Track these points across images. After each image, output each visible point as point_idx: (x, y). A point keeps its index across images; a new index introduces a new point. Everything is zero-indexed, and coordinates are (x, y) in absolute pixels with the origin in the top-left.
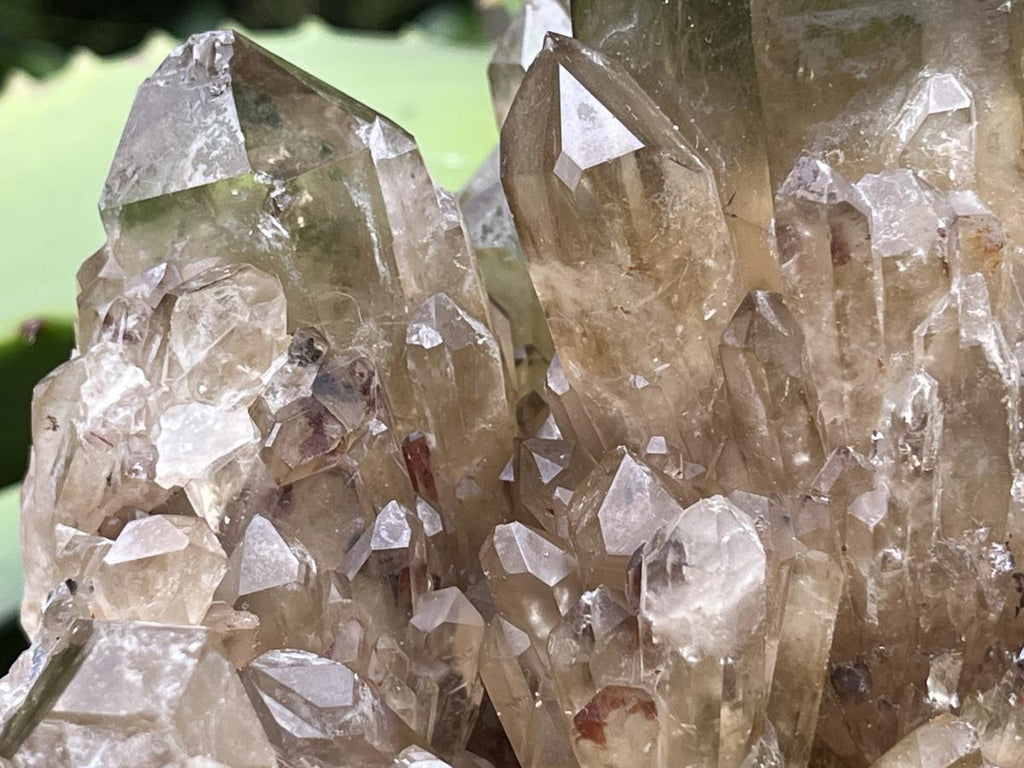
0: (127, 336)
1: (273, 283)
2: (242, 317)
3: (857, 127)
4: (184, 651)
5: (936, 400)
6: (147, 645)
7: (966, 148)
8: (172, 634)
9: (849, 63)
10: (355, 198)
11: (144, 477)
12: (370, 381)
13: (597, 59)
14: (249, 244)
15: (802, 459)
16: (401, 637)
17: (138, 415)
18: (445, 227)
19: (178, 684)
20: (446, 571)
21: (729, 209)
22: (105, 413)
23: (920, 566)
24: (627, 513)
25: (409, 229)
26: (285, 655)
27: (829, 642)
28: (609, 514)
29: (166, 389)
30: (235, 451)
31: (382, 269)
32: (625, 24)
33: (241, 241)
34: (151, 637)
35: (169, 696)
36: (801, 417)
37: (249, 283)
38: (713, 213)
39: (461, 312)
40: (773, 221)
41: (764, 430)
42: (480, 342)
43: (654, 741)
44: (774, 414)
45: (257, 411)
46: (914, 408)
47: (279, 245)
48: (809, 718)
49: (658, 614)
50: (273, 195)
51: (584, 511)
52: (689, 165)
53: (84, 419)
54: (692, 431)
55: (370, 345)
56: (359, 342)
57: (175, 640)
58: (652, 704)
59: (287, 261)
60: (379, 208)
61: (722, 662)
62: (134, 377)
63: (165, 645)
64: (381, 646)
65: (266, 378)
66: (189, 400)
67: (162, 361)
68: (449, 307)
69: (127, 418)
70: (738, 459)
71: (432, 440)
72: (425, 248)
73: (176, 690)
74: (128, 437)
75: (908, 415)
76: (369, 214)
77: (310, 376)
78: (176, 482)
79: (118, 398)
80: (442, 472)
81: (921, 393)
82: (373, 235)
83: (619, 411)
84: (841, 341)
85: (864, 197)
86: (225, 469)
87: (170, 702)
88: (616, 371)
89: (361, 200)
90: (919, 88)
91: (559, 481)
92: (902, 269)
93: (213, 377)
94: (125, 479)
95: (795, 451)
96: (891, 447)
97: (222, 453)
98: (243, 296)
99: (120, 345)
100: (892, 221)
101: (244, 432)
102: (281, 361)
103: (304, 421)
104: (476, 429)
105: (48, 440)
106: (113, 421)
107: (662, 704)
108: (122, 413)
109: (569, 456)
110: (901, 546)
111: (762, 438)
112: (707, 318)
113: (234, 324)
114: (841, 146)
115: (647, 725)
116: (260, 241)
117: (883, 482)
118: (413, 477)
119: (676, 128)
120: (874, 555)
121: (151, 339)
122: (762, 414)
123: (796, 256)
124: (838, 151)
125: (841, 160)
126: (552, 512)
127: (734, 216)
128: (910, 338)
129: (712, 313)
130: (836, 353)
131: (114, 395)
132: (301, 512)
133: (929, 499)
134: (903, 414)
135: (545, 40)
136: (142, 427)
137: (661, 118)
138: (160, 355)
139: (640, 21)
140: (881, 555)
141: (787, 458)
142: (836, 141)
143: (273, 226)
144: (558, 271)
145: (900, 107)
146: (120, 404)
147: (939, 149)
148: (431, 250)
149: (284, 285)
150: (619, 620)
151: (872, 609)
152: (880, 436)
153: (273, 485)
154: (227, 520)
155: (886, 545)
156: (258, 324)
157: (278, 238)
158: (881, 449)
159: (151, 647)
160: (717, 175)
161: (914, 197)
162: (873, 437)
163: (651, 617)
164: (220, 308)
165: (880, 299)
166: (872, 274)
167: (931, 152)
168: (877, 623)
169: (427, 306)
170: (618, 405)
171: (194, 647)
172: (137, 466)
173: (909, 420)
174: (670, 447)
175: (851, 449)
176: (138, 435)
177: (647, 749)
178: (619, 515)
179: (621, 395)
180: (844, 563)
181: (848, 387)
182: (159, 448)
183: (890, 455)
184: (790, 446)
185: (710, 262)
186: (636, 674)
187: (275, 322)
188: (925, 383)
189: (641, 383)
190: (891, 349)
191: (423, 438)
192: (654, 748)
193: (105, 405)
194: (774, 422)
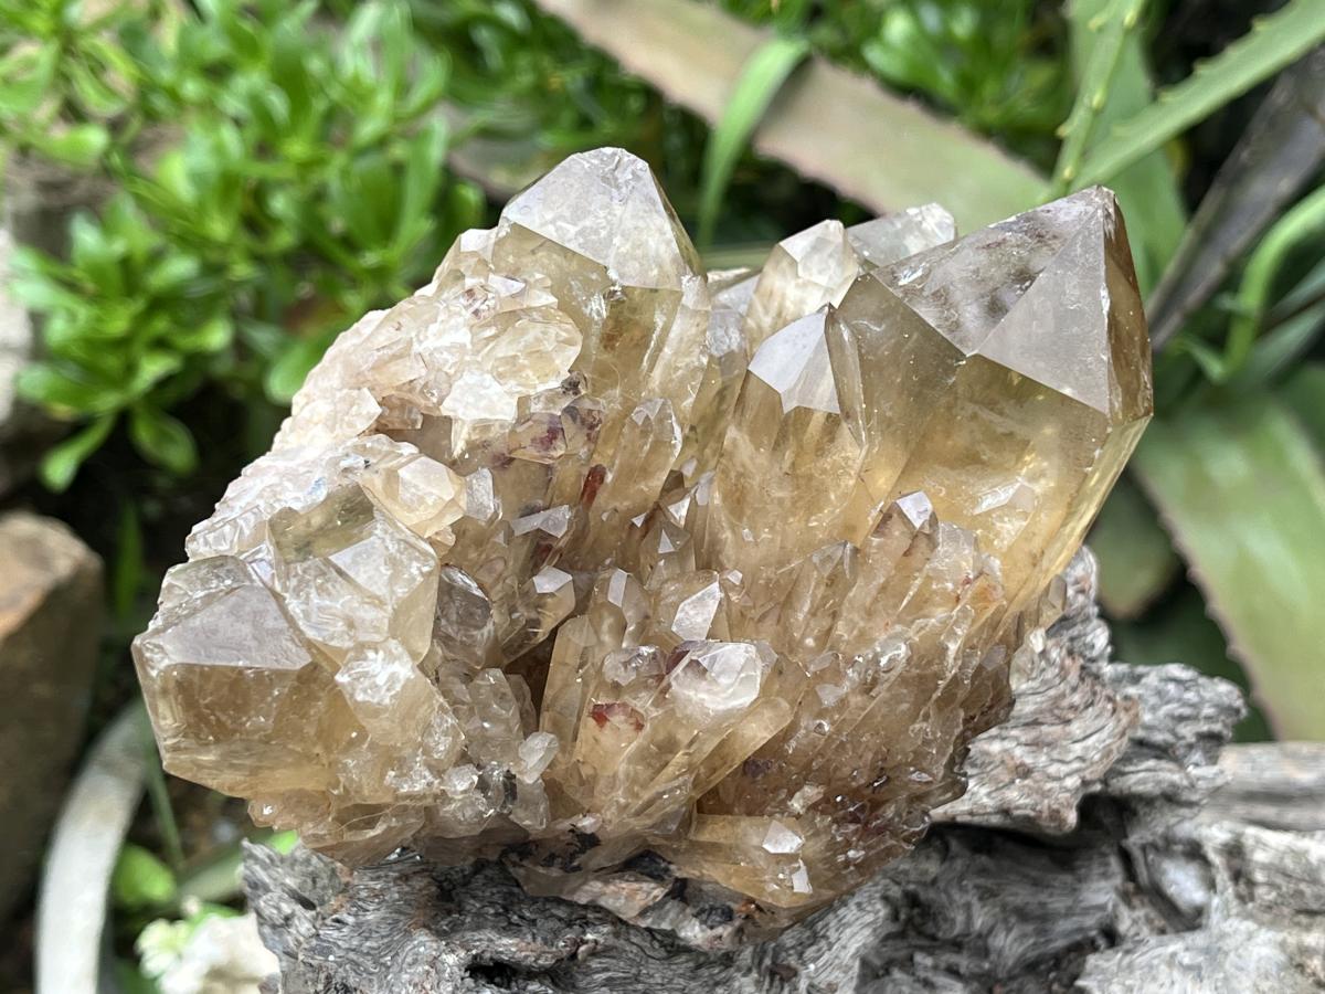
0: (476, 313)
1: (579, 338)
2: (548, 346)
3: (963, 482)
4: (419, 569)
5: (904, 661)
6: (402, 553)
7: (1013, 533)
8: (417, 554)
9: (983, 446)
10: (656, 316)
11: (435, 400)
12: (597, 425)
13: (846, 335)
14: (579, 303)
15: (810, 642)
16: (522, 582)
17: (454, 363)
18: (696, 364)
19: (406, 590)
20: (569, 552)
21: (862, 474)
22: (435, 349)
23: (835, 736)
24: (697, 614)
25: (675, 353)
26: (460, 575)
27: (758, 747)
28: (687, 608)
29: (479, 359)
30: (497, 420)
31: (645, 364)
32: (875, 325)
33: (575, 298)
34: (406, 549)
35: (400, 595)
36: (826, 623)
37: (566, 331)
38: (852, 473)
39: (674, 418)
40: (882, 503)
41: (801, 617)
42: (673, 442)
43: (630, 743)
44: (813, 613)
45: (523, 402)
46: (890, 660)
47: (596, 318)
48: (719, 776)
49: (679, 684)
50: (612, 289)
51: (672, 594)
52: (857, 438)
53: (420, 342)
54: (759, 579)
55: (609, 403)
56: (604, 398)
57: (417, 559)
58: (643, 726)
59: (596, 329)
60: (666, 330)
61: (696, 732)
62: (464, 337)
63: (411, 560)
64: (508, 581)
65: (541, 388)
66: (488, 372)
67: (487, 345)
68: (668, 411)
69: (447, 361)
70: (775, 618)
71: (609, 477)
72: (677, 369)
73: (404, 593)
74: (439, 370)
75: (884, 661)
76: (658, 329)
77: (566, 402)
78: (451, 414)
79: (448, 345)
80: (602, 498)
81: (898, 655)
82: (653, 343)
83: (727, 538)
84: (876, 600)
85: (940, 535)
86: (484, 426)
87: (398, 599)
88: (740, 518)
89: (659, 320)
90: (1011, 484)
91: (667, 556)
92: (934, 587)
93: (508, 369)
94: (422, 392)
95: (809, 637)
96: (863, 670)
97: (488, 416)
98: (557, 335)
99: (468, 314)
100: (946, 557)
101: (508, 413)
102: (555, 384)
103: (546, 427)
104: (637, 487)
105: (388, 331)
106: (437, 356)
107: (648, 729)
108: (446, 355)
109: (683, 543)
110: (832, 723)
111: (797, 620)
112: (810, 525)
113: (542, 348)
114: (947, 487)
115: (632, 734)
116: (586, 306)
117: (846, 687)
118: (585, 490)
119: (864, 406)
120: (815, 719)
121: (488, 325)
122: (806, 609)
123: (882, 539)
124: (943, 489)
125: (942, 495)
126: (652, 567)
127: (862, 480)
128: (913, 622)
129: (815, 524)
130: (868, 604)
131: (446, 341)
132: (510, 475)
133: (864, 709)
134: (881, 658)
135: (824, 306)
136: (452, 372)
137: (859, 394)
138: (489, 339)
139: (885, 331)
140: (818, 722)
141: (804, 636)
142: (947, 482)
143: (600, 305)
144: (745, 441)
145: (995, 486)
146: (448, 349)
147: (998, 524)
148: (680, 372)
149: (584, 341)
151: (793, 743)
152: (861, 660)
153: (506, 452)
154: (467, 456)
155: (824, 719)
156: (555, 355)
157: (599, 314)
158: (857, 668)
159: (403, 557)
160: (868, 451)
162: (857, 658)
163: (673, 683)
164: (540, 335)
165: (911, 593)
166: (916, 578)
167: (993, 524)
168: (790, 752)
169: (656, 403)
170: (727, 535)
171: (425, 569)
172: (434, 392)
173: (882, 664)
174: (742, 582)
175: (840, 656)
176: (446, 373)
177: (623, 745)
178: (692, 613)
179: (734, 532)
180: (796, 709)
181: (862, 624)
182: (454, 387)
183: (859, 674)
184: (809, 632)
185: (833, 497)
186: (644, 702)
187: (565, 360)
188: (903, 651)
190: (898, 621)
191: (605, 473)
192: (627, 747)
193: (438, 344)
194: (809, 616)
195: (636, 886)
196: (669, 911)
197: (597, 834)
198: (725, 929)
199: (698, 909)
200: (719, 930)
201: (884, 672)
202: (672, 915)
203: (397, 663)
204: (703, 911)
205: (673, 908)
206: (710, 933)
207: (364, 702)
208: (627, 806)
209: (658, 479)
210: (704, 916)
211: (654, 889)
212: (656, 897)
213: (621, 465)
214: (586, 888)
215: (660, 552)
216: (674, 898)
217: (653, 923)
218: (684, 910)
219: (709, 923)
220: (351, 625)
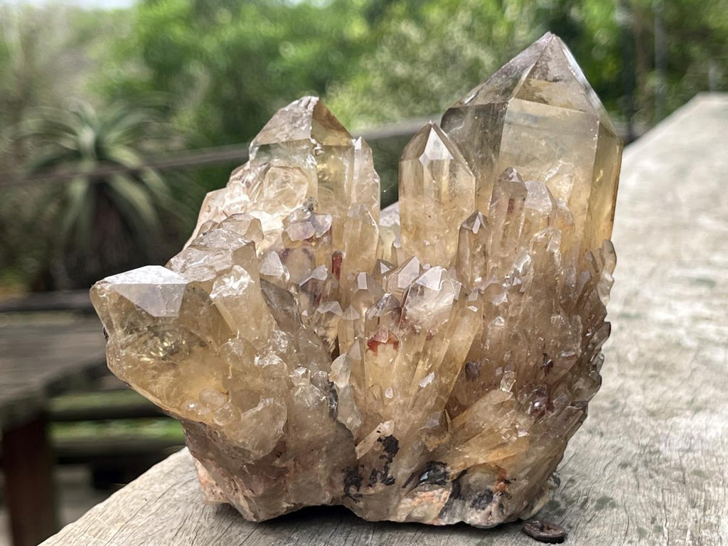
1: (305, 180)
2: (291, 186)
3: (531, 172)
5: (532, 269)
17: (242, 208)
18: (373, 183)
21: (477, 192)
22: (231, 205)
24: (409, 275)
25: (360, 178)
27: (468, 348)
28: (403, 275)
31: (346, 189)
36: (482, 262)
37: (297, 174)
38: (471, 192)
39: (369, 212)
40: (492, 196)
41: (467, 262)
42: (373, 225)
43: (395, 358)
44: (473, 256)
45: (285, 221)
46: (523, 268)
47: (312, 167)
49: (410, 306)
50: (316, 148)
52: (468, 174)
53: (222, 206)
58: (398, 343)
60: (351, 168)
62: (244, 197)
65: (293, 210)
66: (263, 211)
67: (257, 192)
68: (365, 209)
69: (238, 208)
71: (344, 255)
72: (364, 186)
76: (347, 169)
80: (344, 269)
81: (527, 262)
82: (346, 177)
84: (504, 236)
88: (420, 238)
89: (346, 163)
90: (557, 165)
92: (533, 214)
93: (274, 205)
95: (476, 276)
96: (511, 280)
97: (268, 229)
98: (293, 179)
99: (244, 184)
101: (278, 225)
102: (299, 206)
104: (361, 257)
106: (232, 208)
107: (401, 344)
108: (237, 206)
110: (505, 318)
113: (286, 188)
115: (393, 351)
117: (505, 293)
118: (333, 265)
120: (495, 318)
123: (497, 202)
127: (479, 195)
128: (529, 242)
130: (501, 241)
131: (236, 200)
134: (519, 269)
136: (242, 211)
137: (462, 159)
138: (257, 189)
139: (465, 125)
141: (473, 278)
143: (312, 160)
145: (549, 170)
146: (237, 203)
148: (366, 188)
149: (308, 181)
150: (395, 307)
151: (488, 342)
152: (508, 276)
153: (283, 247)
154: (262, 253)
156: (296, 191)
157: (313, 165)
158: (507, 280)
160: (476, 180)
161: (544, 193)
162: (506, 277)
163: (407, 309)
164: (284, 179)
165: (522, 224)
166: (522, 214)
167: (555, 188)
168: (488, 349)
169: (358, 207)
173: (520, 271)
177: (391, 361)
178: (406, 276)
181: (502, 255)
184: (474, 274)
187: (302, 192)
188: (529, 259)
189: (427, 243)
190: (521, 244)
191: (341, 254)
192: (393, 361)
193: (232, 202)
194: (472, 260)
195: (430, 493)
196: (455, 508)
197: (394, 436)
198: (491, 505)
199: (472, 501)
200: (488, 508)
201: (523, 276)
202: (458, 510)
203: (242, 277)
204: (475, 501)
205: (457, 504)
206: (483, 512)
207: (228, 297)
208: (404, 404)
209: (372, 251)
210: (477, 505)
211: (442, 493)
212: (445, 499)
213: (349, 245)
214: (402, 506)
215: (382, 272)
216: (455, 498)
217: (449, 521)
218: (464, 505)
219: (481, 507)
220: (211, 268)
